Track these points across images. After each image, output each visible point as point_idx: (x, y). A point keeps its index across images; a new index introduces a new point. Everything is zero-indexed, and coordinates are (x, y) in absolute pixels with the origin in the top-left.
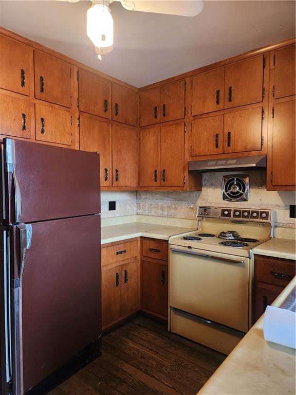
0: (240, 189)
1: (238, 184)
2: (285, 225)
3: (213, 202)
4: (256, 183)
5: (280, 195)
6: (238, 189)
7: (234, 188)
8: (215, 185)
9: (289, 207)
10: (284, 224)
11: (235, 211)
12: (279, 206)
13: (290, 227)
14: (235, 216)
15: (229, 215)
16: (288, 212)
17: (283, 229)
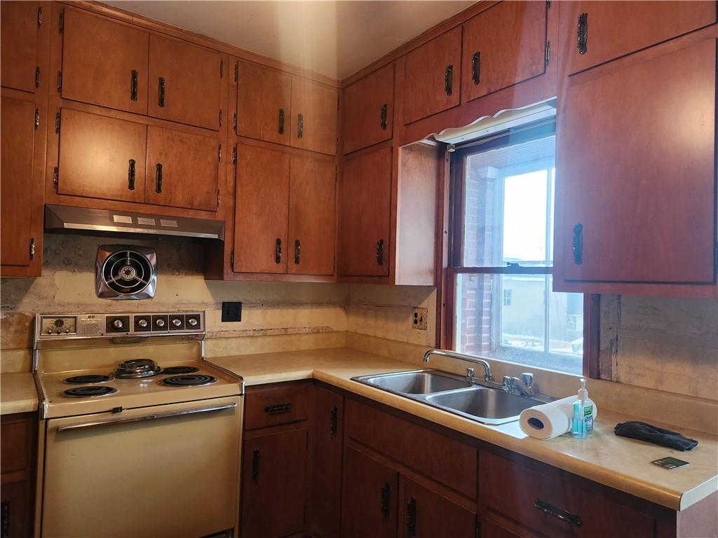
0: (139, 274)
1: (134, 265)
2: (215, 334)
3: (69, 304)
4: (169, 266)
5: (208, 287)
6: (133, 274)
7: (128, 273)
8: (76, 264)
9: (221, 306)
10: (213, 333)
11: (137, 319)
12: (206, 304)
13: (221, 338)
14: (138, 328)
15: (126, 328)
16: (220, 313)
17: (214, 342)
